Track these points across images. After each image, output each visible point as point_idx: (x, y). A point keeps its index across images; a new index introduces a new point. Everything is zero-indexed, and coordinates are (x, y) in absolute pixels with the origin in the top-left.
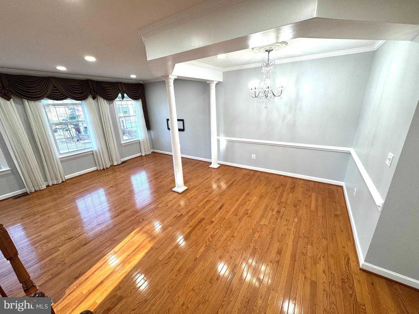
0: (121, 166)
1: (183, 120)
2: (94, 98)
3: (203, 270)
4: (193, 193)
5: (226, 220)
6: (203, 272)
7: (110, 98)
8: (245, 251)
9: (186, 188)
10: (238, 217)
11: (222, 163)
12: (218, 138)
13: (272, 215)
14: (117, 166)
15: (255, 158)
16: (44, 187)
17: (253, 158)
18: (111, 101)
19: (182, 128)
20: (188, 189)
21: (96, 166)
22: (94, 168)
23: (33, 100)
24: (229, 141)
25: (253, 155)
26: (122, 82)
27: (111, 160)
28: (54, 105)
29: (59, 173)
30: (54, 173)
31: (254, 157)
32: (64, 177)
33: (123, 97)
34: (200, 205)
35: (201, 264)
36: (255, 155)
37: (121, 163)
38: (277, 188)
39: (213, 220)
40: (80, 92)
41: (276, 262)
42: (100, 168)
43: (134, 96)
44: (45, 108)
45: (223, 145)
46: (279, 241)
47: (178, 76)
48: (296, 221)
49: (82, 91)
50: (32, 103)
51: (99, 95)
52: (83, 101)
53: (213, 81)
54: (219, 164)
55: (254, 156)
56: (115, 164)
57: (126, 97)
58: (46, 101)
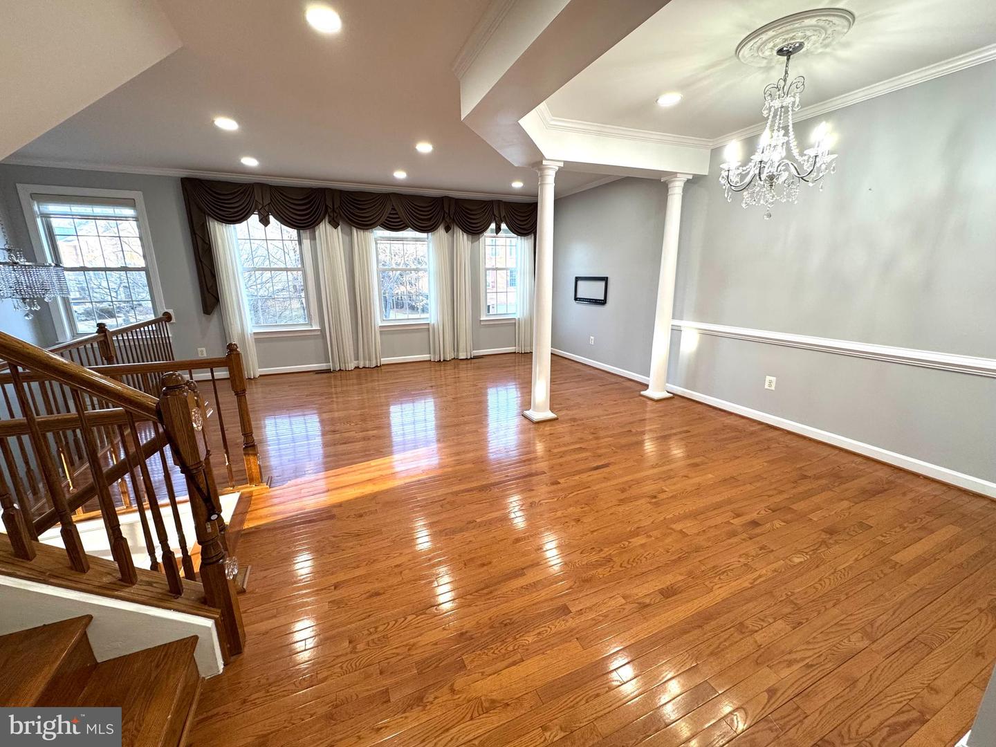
0: (469, 362)
1: (607, 278)
2: (447, 229)
3: (470, 541)
4: (560, 428)
5: (589, 489)
6: (468, 544)
7: (474, 231)
8: (581, 553)
9: (551, 415)
10: (623, 496)
11: (680, 390)
12: (677, 322)
13: (728, 522)
14: (465, 362)
15: (773, 388)
16: (351, 366)
17: (766, 387)
18: (476, 236)
19: (602, 298)
20: (557, 419)
21: (430, 354)
22: (426, 357)
23: (363, 229)
24: (706, 334)
25: (768, 378)
26: (501, 201)
27: (456, 348)
28: (389, 239)
29: (374, 351)
30: (368, 349)
31: (770, 385)
32: (380, 361)
33: (498, 230)
34: (555, 451)
35: (475, 532)
36: (774, 379)
37: (471, 358)
38: (805, 477)
39: (561, 481)
40: (426, 217)
41: (639, 603)
42: (434, 358)
43: (520, 228)
44: (376, 244)
45: (690, 343)
46: (690, 574)
47: (565, 162)
48: (797, 560)
49: (429, 217)
50: (361, 233)
51: (457, 225)
52: (430, 234)
53: (674, 174)
54: (668, 392)
55: (770, 382)
56: (462, 356)
57: (505, 230)
58: (380, 233)
